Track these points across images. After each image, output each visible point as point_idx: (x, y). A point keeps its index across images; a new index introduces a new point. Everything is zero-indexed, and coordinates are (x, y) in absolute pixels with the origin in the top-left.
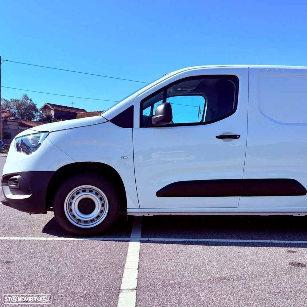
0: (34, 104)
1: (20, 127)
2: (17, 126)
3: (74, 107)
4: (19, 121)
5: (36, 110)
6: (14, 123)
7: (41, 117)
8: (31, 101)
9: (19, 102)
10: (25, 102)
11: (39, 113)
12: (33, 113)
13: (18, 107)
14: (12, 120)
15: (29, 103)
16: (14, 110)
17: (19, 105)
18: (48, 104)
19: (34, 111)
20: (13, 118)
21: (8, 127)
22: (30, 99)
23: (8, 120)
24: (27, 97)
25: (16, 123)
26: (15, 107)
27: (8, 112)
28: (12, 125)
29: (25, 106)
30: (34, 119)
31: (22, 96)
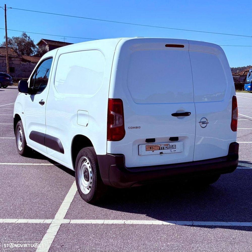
0: (32, 41)
1: (21, 62)
2: (19, 61)
3: (65, 42)
4: (21, 57)
5: (34, 46)
6: (17, 59)
7: (38, 52)
8: (29, 38)
9: (19, 40)
10: (25, 39)
11: (36, 49)
12: (31, 49)
13: (19, 44)
14: (16, 57)
15: (27, 40)
16: (16, 46)
17: (20, 42)
18: (43, 39)
19: (32, 46)
20: (16, 54)
21: (12, 62)
22: (28, 36)
23: (12, 56)
24: (26, 35)
25: (19, 59)
26: (16, 44)
27: (12, 49)
28: (15, 60)
29: (24, 43)
30: (32, 54)
31: (22, 34)
